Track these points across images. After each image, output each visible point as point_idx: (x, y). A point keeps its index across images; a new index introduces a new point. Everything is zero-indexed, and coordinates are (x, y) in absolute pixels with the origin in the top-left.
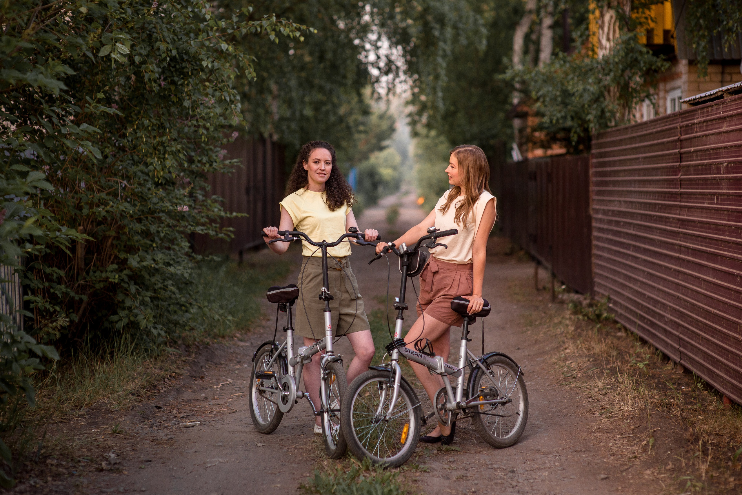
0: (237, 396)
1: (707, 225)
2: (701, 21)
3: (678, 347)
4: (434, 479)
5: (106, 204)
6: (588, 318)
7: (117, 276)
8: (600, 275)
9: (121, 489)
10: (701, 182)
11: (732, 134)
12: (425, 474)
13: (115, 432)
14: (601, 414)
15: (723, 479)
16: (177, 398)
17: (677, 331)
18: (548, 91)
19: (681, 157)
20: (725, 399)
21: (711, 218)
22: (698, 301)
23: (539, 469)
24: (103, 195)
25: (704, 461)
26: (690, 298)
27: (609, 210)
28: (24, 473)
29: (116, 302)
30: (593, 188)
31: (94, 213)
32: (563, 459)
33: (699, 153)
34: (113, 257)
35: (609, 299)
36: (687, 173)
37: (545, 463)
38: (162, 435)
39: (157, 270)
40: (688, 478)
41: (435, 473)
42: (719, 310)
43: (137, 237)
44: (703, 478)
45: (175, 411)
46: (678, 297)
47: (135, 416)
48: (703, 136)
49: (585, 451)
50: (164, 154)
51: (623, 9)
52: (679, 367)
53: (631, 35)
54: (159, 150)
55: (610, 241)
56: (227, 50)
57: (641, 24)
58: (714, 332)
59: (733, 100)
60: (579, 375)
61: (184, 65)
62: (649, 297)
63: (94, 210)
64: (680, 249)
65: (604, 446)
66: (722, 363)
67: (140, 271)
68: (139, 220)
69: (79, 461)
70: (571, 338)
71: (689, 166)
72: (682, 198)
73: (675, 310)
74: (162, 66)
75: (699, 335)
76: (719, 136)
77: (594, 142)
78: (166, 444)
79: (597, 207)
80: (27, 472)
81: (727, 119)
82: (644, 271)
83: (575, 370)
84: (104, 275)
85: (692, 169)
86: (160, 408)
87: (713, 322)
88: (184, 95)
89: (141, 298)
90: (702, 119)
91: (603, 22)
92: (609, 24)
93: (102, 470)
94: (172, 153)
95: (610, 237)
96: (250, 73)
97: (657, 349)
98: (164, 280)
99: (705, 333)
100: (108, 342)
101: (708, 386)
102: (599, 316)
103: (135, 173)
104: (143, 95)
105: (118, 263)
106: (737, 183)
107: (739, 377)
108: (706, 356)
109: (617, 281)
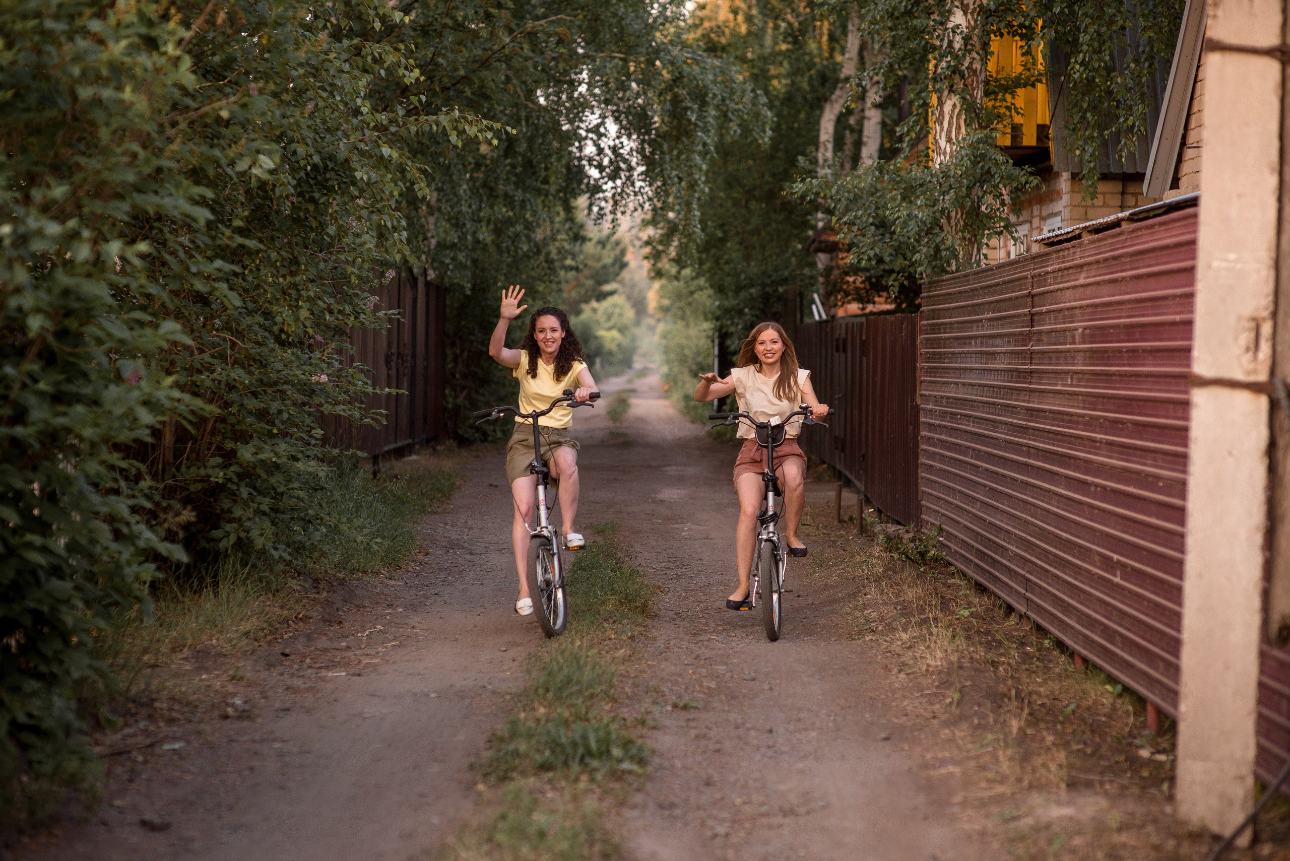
0: (393, 646)
1: (1059, 416)
2: (1089, 115)
3: (1023, 591)
4: (666, 736)
5: (213, 371)
6: (907, 557)
7: (221, 474)
8: (929, 495)
9: (257, 738)
10: (1054, 355)
11: (1089, 289)
12: (655, 732)
13: (233, 678)
14: (900, 671)
16: (309, 647)
17: (1023, 569)
18: (856, 217)
19: (1032, 319)
20: (1076, 659)
21: (1064, 406)
22: (1048, 524)
23: (806, 729)
24: (206, 357)
25: (1018, 717)
26: (1038, 520)
27: (942, 397)
28: (128, 717)
29: (218, 511)
30: (921, 364)
31: (194, 383)
33: (1052, 315)
34: (214, 447)
35: (941, 530)
36: (1039, 341)
37: (813, 724)
38: (297, 682)
39: (277, 466)
41: (668, 730)
42: (1071, 534)
43: (250, 420)
44: (1013, 735)
45: (308, 660)
46: (1026, 521)
47: (256, 661)
48: (1057, 290)
50: (297, 300)
51: (972, 95)
52: (1024, 621)
53: (982, 134)
54: (290, 295)
55: (943, 444)
56: (390, 156)
57: (999, 116)
58: (1065, 565)
59: (1092, 242)
60: (880, 628)
61: (328, 175)
62: (990, 523)
63: (194, 378)
64: (1028, 451)
65: (897, 706)
66: (1074, 608)
67: (254, 468)
68: (255, 394)
69: (196, 706)
70: (876, 582)
71: (1040, 332)
72: (1032, 378)
73: (1021, 538)
74: (297, 177)
75: (1047, 571)
76: (1075, 291)
77: (924, 294)
78: (306, 693)
79: (927, 393)
80: (133, 715)
81: (1085, 268)
82: (985, 486)
84: (202, 472)
85: (1044, 338)
86: (287, 655)
87: (1064, 552)
88: (328, 218)
89: (255, 505)
90: (1057, 267)
91: (942, 113)
92: (951, 117)
93: (226, 717)
94: (309, 299)
95: (943, 437)
96: (420, 189)
97: (999, 598)
98: (289, 481)
99: (1055, 568)
100: (207, 569)
101: (1060, 645)
102: (923, 554)
103: (250, 326)
104: (267, 217)
105: (222, 456)
106: (1096, 356)
107: (1092, 623)
108: (1056, 601)
109: (951, 503)
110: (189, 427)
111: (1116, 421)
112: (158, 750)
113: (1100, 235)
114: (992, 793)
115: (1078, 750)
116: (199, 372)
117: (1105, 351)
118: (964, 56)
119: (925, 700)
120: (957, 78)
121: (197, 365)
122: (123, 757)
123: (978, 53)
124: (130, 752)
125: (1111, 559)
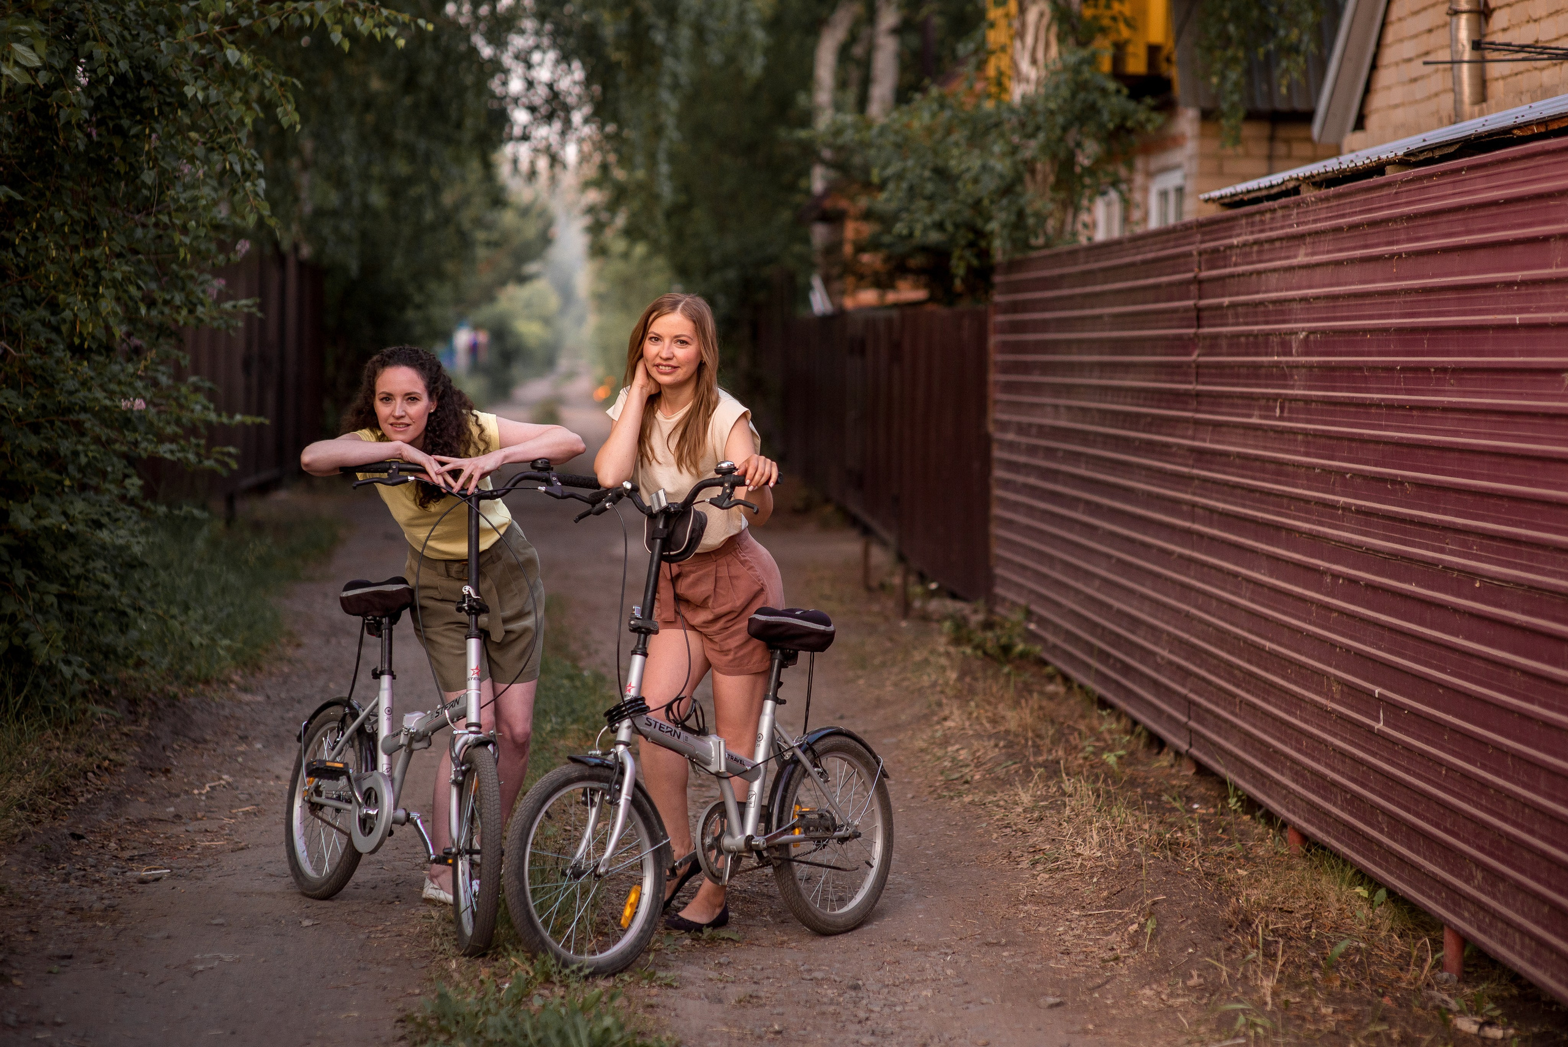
0: (246, 813)
1: (1258, 464)
3: (1183, 719)
4: (690, 1002)
6: (985, 653)
8: (1008, 563)
9: (11, 1019)
10: (1243, 371)
11: (1319, 271)
12: (670, 992)
14: (1034, 864)
15: (1310, 1010)
16: (116, 816)
17: (1183, 686)
18: (905, 169)
19: (1199, 316)
20: (1289, 834)
21: (1265, 448)
22: (1232, 624)
23: (912, 982)
25: (1268, 972)
26: (1214, 615)
27: (1030, 425)
30: (994, 377)
32: (963, 962)
33: (1240, 309)
35: (1029, 614)
36: (1213, 350)
37: (922, 970)
38: (90, 897)
39: (71, 537)
40: (1240, 1006)
41: (690, 988)
42: (1281, 644)
43: (29, 465)
44: (1269, 1008)
45: (112, 845)
46: (1187, 615)
47: (27, 855)
48: (1251, 273)
49: (1006, 945)
50: (96, 286)
52: (1185, 762)
53: (1084, 53)
54: (85, 278)
55: (1033, 491)
56: (238, 63)
57: (1103, 30)
58: (1268, 690)
59: (1322, 200)
60: (977, 777)
61: (143, 92)
62: (1120, 612)
64: (1193, 511)
65: (1047, 934)
66: (1287, 757)
67: (36, 538)
68: (36, 429)
70: (956, 697)
71: (1216, 337)
72: (1199, 403)
73: (1180, 640)
74: (95, 94)
75: (1234, 696)
76: (1287, 275)
77: (998, 279)
78: (102, 919)
79: (1005, 417)
81: (1308, 240)
82: (1109, 557)
83: (967, 766)
85: (1224, 343)
86: (80, 837)
87: (1266, 670)
88: (144, 158)
89: (37, 596)
90: (1250, 238)
91: (1023, 25)
92: (1037, 30)
94: (115, 284)
95: (1032, 481)
96: (286, 114)
97: (1135, 723)
98: (87, 558)
99: (1248, 691)
101: (1251, 805)
102: (1006, 649)
103: (28, 325)
106: (1328, 375)
107: (1325, 786)
108: (1249, 741)
109: (1045, 576)
111: (1381, 479)
113: (1341, 189)
117: (1358, 367)
125: (1371, 694)
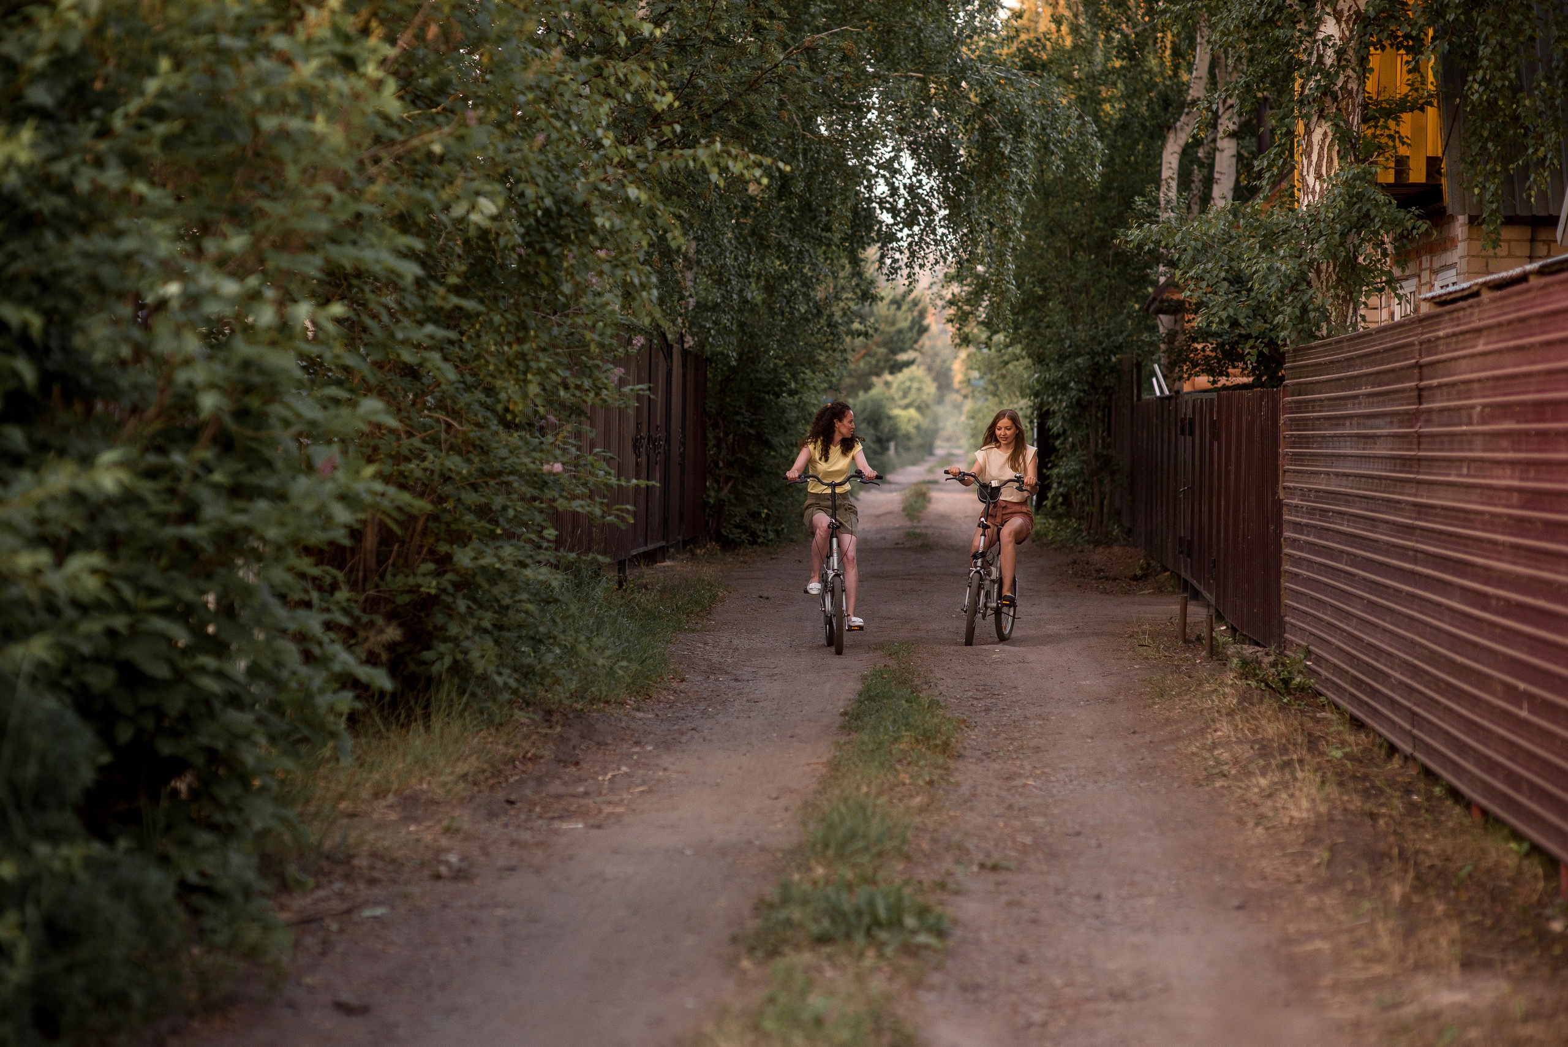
0: (641, 792)
1: (1454, 514)
2: (1490, 145)
3: (1408, 727)
5: (424, 459)
6: (1267, 685)
7: (434, 583)
8: (1294, 610)
9: (475, 903)
10: (1446, 439)
11: (1490, 358)
12: (958, 897)
13: (447, 830)
14: (1257, 825)
16: (538, 792)
17: (1409, 700)
18: (1205, 271)
19: (1420, 394)
20: (1474, 810)
21: (1459, 501)
22: (1439, 645)
23: (1141, 895)
24: (416, 442)
25: (1401, 880)
26: (1427, 640)
27: (1310, 490)
28: (320, 877)
29: (430, 628)
30: (1284, 450)
31: (401, 474)
33: (1445, 390)
34: (425, 550)
35: (1309, 652)
36: (1429, 422)
37: (1150, 889)
38: (525, 836)
39: (501, 574)
42: (1468, 658)
43: (469, 517)
45: (538, 809)
46: (1412, 642)
47: (475, 810)
48: (1451, 360)
50: (525, 373)
51: (1346, 122)
52: (1410, 764)
54: (517, 367)
55: (1312, 547)
56: (637, 198)
57: (1379, 147)
58: (1460, 695)
59: (1493, 300)
60: (1233, 772)
61: (563, 222)
62: (1369, 644)
63: (402, 467)
64: (1416, 556)
66: (1471, 748)
67: (474, 575)
68: (474, 487)
69: (402, 865)
70: (1229, 715)
71: (1430, 411)
72: (1419, 466)
73: (1406, 662)
74: (526, 223)
75: (1438, 703)
76: (1472, 361)
77: (1287, 365)
78: (535, 848)
79: (1291, 485)
80: (326, 875)
81: (1485, 333)
82: (1361, 598)
83: (1227, 764)
84: (411, 581)
85: (1435, 417)
86: (512, 803)
87: (1458, 679)
88: (563, 273)
89: (475, 621)
90: (1449, 331)
92: (1321, 148)
93: (438, 877)
94: (540, 372)
95: (1311, 539)
96: (674, 238)
97: (1380, 735)
98: (515, 592)
99: (1449, 699)
100: (417, 698)
101: (1455, 794)
102: (1286, 682)
103: (468, 405)
104: (489, 272)
105: (436, 561)
106: (1496, 440)
107: (1492, 767)
108: (1450, 739)
109: (1321, 620)
110: (394, 527)
111: (1523, 520)
112: (355, 917)
113: (1503, 292)
114: (1368, 974)
115: (1476, 923)
116: (408, 460)
117: (1509, 433)
118: (1337, 74)
119: (1287, 860)
120: (1328, 100)
121: (405, 451)
122: (315, 926)
123: (1354, 70)
124: (321, 919)
125: (1515, 688)
